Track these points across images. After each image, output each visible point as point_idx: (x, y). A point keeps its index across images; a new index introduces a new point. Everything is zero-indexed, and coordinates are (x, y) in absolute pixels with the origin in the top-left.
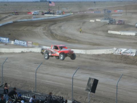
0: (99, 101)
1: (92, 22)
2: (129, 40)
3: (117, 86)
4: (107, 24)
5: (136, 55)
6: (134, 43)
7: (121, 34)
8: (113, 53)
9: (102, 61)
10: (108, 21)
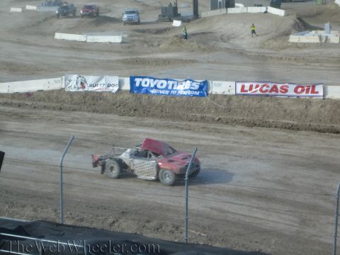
0: (24, 206)
1: (16, 12)
2: (106, 53)
3: (61, 167)
4: (53, 17)
5: (119, 90)
6: (118, 61)
7: (88, 41)
8: (63, 86)
9: (35, 107)
10: (56, 10)
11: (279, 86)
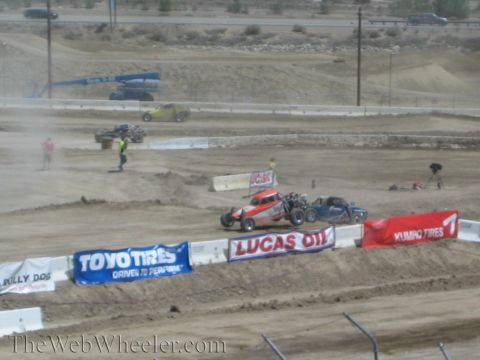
11: (284, 237)
